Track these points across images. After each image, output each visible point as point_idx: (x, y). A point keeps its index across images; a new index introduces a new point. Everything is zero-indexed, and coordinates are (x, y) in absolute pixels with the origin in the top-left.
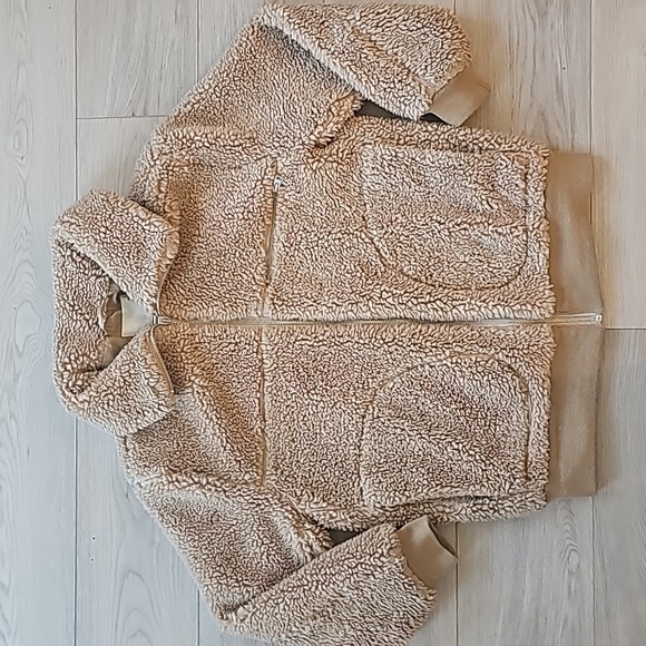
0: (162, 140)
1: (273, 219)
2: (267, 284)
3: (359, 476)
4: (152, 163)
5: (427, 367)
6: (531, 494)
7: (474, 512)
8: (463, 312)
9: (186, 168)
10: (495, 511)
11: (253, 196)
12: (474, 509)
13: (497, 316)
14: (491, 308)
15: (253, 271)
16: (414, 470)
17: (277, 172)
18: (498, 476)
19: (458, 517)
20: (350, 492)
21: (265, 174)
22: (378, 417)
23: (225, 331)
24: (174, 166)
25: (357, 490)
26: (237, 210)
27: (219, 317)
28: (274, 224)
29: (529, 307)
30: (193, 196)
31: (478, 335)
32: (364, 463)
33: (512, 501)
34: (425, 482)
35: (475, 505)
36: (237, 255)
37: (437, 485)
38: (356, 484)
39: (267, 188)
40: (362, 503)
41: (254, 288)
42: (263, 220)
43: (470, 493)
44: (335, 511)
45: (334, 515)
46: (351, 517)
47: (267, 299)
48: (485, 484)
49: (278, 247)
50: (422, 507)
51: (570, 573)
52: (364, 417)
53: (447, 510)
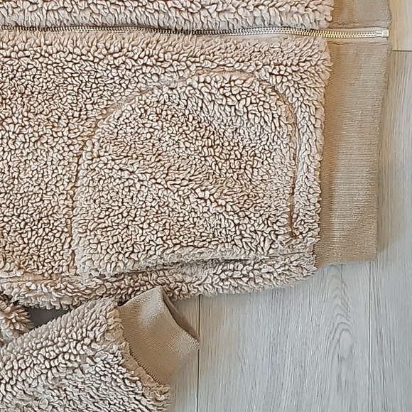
3: (71, 236)
5: (166, 89)
6: (297, 256)
7: (222, 280)
8: (215, 15)
10: (250, 279)
12: (223, 276)
13: (258, 22)
14: (251, 8)
16: (145, 226)
18: (255, 232)
19: (201, 288)
20: (58, 257)
22: (99, 156)
25: (67, 253)
29: (302, 10)
31: (233, 47)
32: (78, 218)
33: (273, 266)
34: (159, 241)
35: (223, 271)
37: (175, 245)
38: (66, 246)
40: (73, 271)
43: (218, 255)
44: (34, 282)
45: (33, 287)
46: (56, 290)
48: (238, 242)
50: (154, 276)
51: (341, 359)
52: (80, 157)
53: (188, 279)
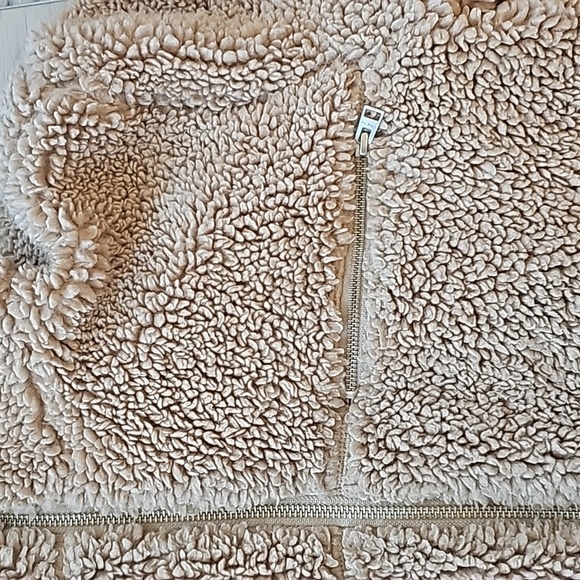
0: (49, 50)
1: (358, 227)
2: (348, 402)
4: (26, 109)
9: (116, 117)
11: (306, 175)
15: (308, 372)
17: (363, 102)
21: (333, 109)
23: (240, 542)
24: (82, 115)
26: (269, 215)
27: (220, 503)
28: (361, 241)
30: (145, 192)
36: (267, 332)
39: (343, 146)
41: (318, 417)
42: (333, 234)
47: (350, 447)
49: (375, 302)
